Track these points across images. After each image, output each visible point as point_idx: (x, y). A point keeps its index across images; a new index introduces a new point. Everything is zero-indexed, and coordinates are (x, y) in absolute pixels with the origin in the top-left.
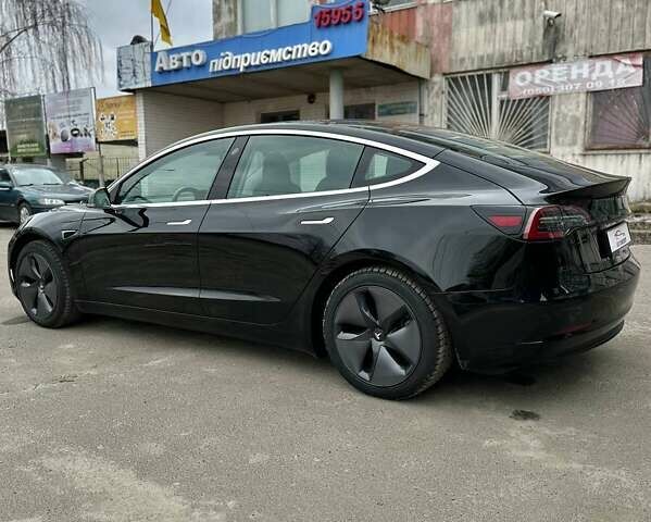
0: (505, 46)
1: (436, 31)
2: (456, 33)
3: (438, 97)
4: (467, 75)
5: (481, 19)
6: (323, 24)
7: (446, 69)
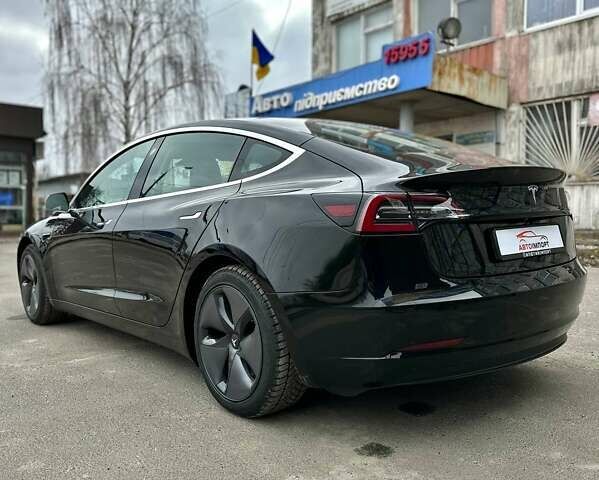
0: (584, 73)
1: (513, 63)
2: (534, 64)
3: (515, 125)
4: (544, 103)
5: (560, 48)
6: (393, 60)
7: (524, 98)
